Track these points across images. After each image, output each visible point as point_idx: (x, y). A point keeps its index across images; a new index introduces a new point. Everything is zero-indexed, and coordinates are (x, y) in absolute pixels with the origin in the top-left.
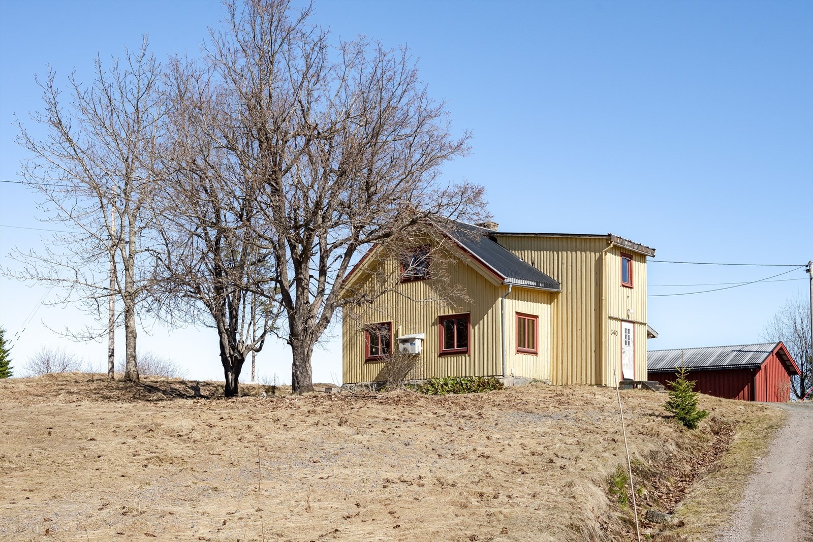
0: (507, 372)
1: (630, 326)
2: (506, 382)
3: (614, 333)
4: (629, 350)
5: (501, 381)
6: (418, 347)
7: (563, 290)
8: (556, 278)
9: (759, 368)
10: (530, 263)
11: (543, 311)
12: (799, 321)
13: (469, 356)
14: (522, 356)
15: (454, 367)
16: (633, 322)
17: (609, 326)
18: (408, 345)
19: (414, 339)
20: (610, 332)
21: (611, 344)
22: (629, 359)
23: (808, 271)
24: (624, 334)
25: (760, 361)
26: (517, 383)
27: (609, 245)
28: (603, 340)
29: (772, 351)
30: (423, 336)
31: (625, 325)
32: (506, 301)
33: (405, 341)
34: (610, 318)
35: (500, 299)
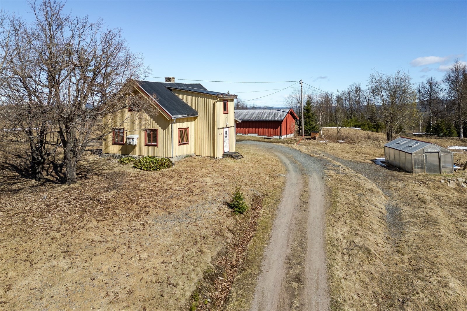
0: (174, 155)
1: (227, 129)
2: (173, 160)
3: (220, 134)
4: (226, 139)
5: (171, 160)
6: (135, 142)
7: (199, 114)
8: (196, 110)
9: (283, 121)
10: (186, 102)
11: (191, 125)
12: (298, 97)
13: (158, 147)
14: (182, 146)
15: (151, 151)
16: (229, 127)
17: (218, 132)
18: (131, 140)
19: (133, 139)
20: (218, 134)
21: (219, 139)
22: (227, 143)
23: (300, 83)
24: (224, 133)
25: (283, 118)
26: (179, 159)
27: (217, 99)
28: (215, 139)
29: (288, 112)
30: (138, 136)
31: (225, 130)
32: (174, 125)
33: (129, 139)
34: (218, 129)
35: (171, 124)
